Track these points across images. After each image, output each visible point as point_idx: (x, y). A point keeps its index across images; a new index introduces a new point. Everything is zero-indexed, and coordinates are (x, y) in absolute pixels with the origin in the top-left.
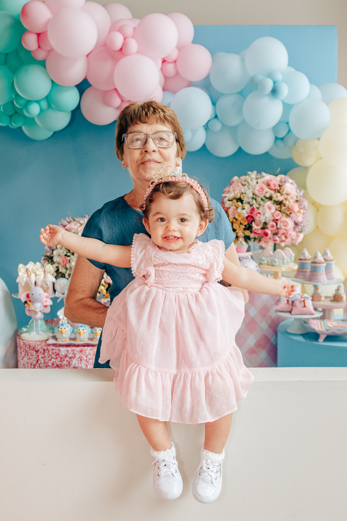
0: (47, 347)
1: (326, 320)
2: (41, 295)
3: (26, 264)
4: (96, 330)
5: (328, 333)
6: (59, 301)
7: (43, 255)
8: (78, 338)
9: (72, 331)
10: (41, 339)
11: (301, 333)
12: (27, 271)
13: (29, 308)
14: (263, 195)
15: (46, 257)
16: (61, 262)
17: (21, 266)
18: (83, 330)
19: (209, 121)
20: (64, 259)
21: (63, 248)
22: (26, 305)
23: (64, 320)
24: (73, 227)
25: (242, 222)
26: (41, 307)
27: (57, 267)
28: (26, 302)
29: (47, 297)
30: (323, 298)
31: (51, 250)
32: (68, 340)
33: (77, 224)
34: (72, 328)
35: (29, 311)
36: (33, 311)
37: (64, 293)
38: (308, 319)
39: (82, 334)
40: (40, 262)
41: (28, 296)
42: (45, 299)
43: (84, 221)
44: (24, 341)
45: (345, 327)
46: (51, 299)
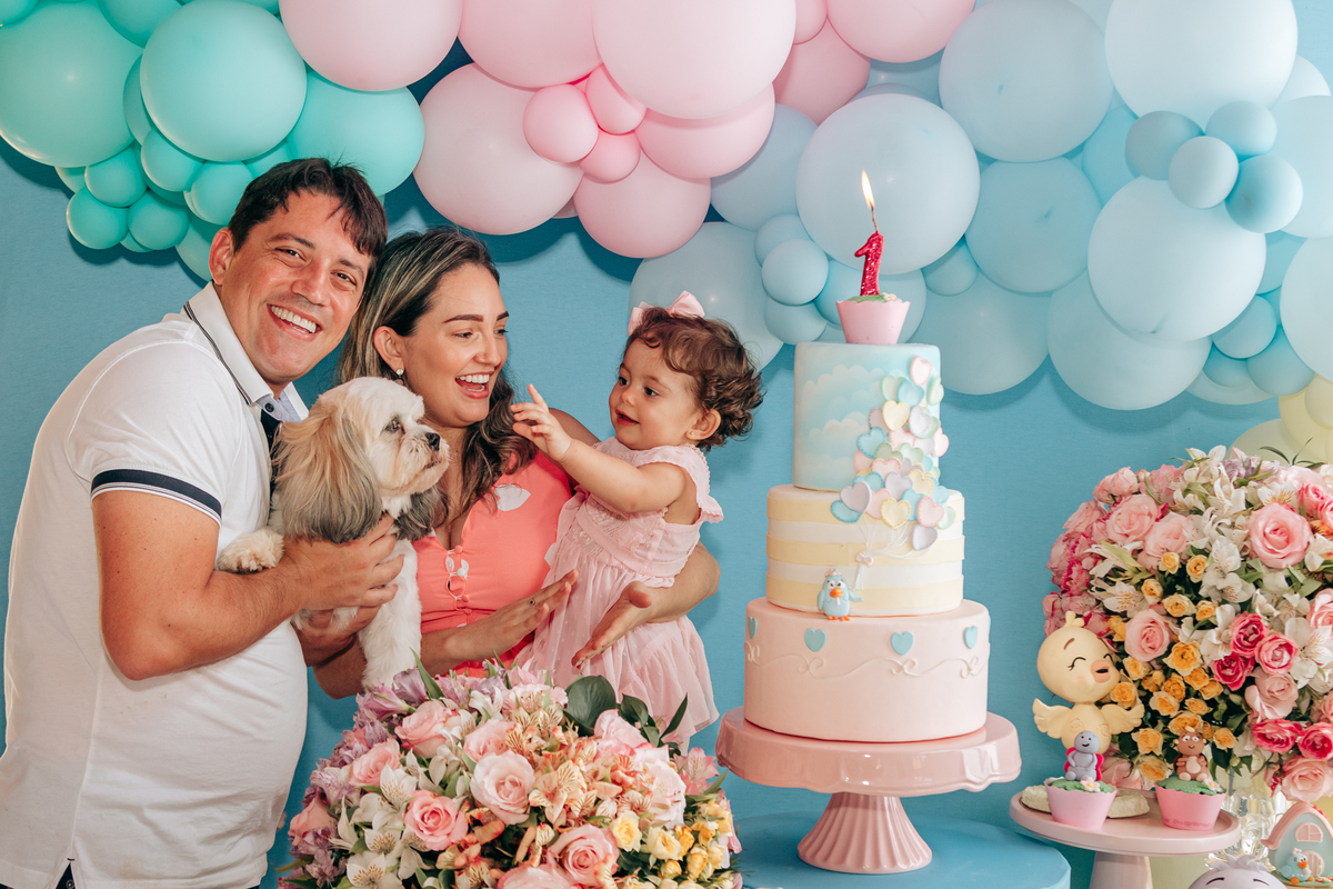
14: (1290, 561)
21: (399, 849)
25: (1196, 687)
33: (454, 714)
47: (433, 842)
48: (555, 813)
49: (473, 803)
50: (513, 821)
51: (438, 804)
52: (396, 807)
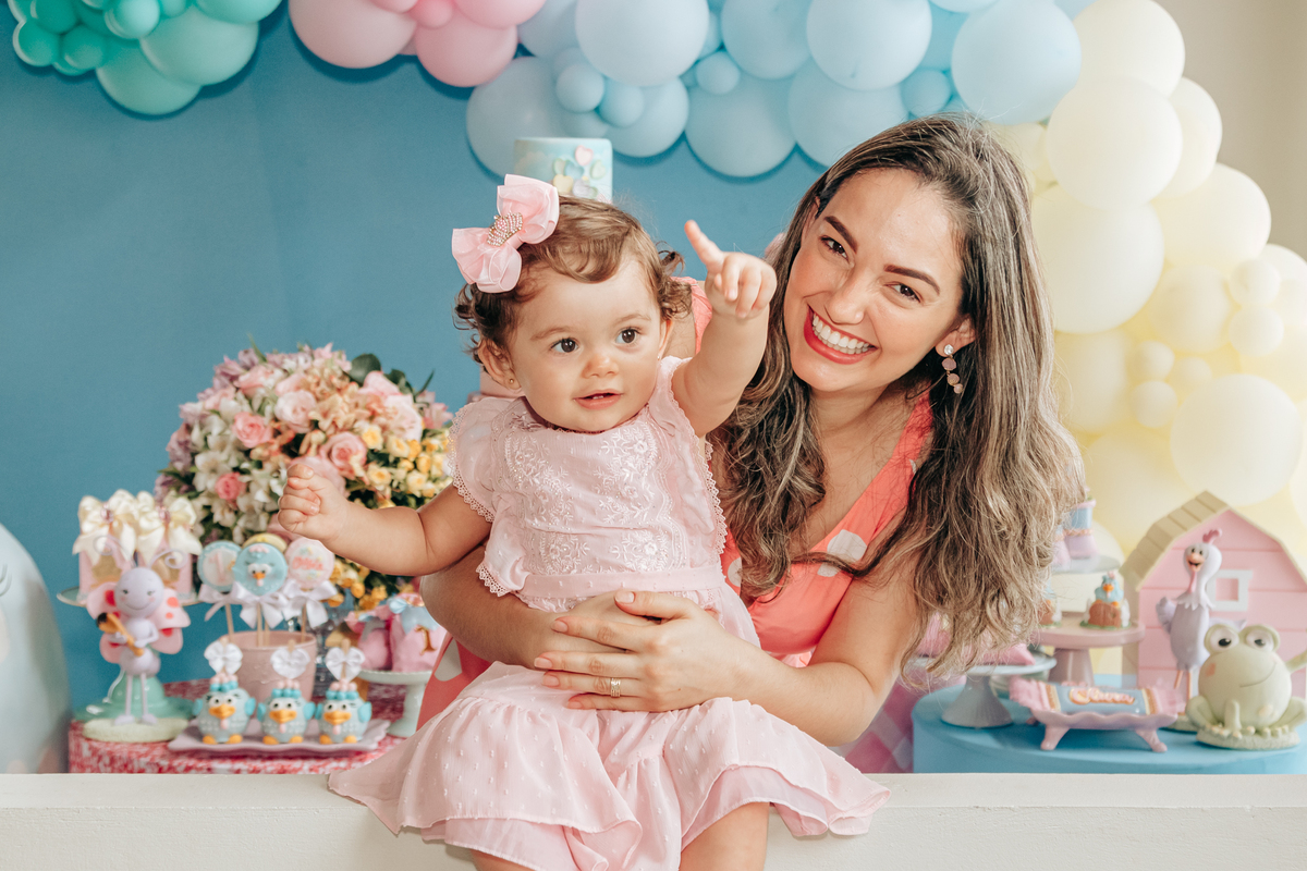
0: (171, 760)
1: (1065, 684)
2: (154, 595)
3: (103, 497)
4: (330, 707)
5: (1076, 719)
6: (210, 614)
7: (161, 472)
8: (272, 732)
9: (250, 711)
10: (151, 738)
11: (987, 724)
12: (108, 517)
13: (113, 634)
15: (170, 478)
16: (221, 490)
17: (88, 503)
18: (289, 705)
19: (697, 62)
20: (231, 482)
21: (229, 448)
22: (103, 627)
23: (227, 674)
24: (262, 379)
26: (151, 635)
27: (207, 507)
28: (103, 617)
29: (172, 602)
30: (1057, 617)
31: (188, 455)
32: (238, 738)
33: (272, 372)
34: (251, 702)
35: (115, 645)
36: (126, 644)
37: (225, 590)
38: (1009, 679)
39: (285, 719)
40: (151, 491)
41: (110, 598)
42: (165, 608)
43: (297, 362)
44: (95, 744)
45: (1126, 702)
46: (188, 609)
47: (249, 443)
48: (325, 424)
49: (276, 420)
50: (301, 431)
51: (253, 420)
52: (229, 422)
